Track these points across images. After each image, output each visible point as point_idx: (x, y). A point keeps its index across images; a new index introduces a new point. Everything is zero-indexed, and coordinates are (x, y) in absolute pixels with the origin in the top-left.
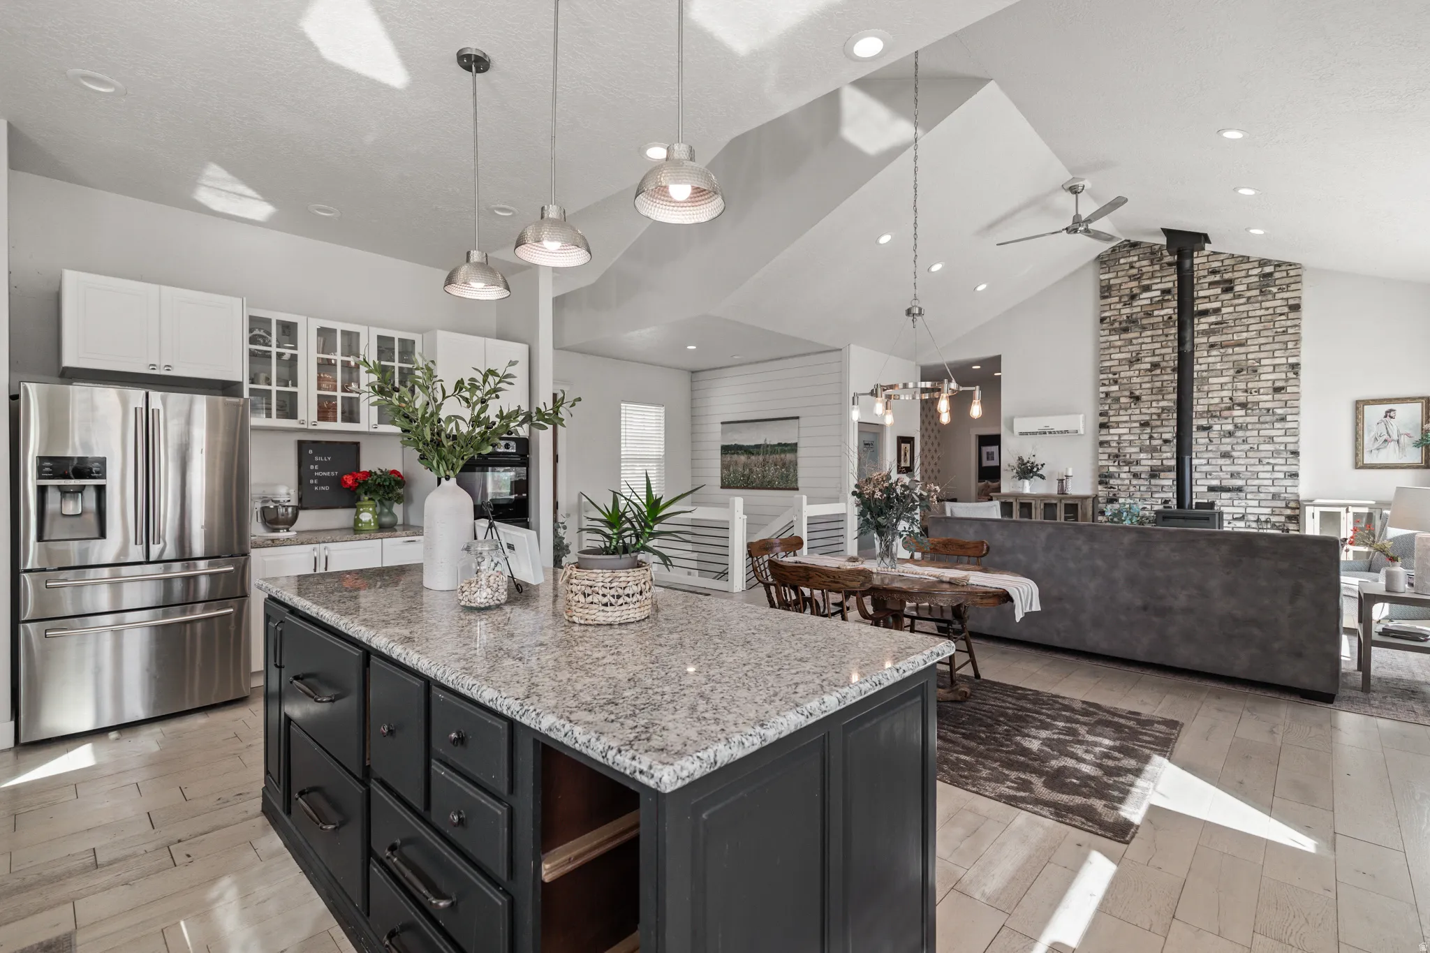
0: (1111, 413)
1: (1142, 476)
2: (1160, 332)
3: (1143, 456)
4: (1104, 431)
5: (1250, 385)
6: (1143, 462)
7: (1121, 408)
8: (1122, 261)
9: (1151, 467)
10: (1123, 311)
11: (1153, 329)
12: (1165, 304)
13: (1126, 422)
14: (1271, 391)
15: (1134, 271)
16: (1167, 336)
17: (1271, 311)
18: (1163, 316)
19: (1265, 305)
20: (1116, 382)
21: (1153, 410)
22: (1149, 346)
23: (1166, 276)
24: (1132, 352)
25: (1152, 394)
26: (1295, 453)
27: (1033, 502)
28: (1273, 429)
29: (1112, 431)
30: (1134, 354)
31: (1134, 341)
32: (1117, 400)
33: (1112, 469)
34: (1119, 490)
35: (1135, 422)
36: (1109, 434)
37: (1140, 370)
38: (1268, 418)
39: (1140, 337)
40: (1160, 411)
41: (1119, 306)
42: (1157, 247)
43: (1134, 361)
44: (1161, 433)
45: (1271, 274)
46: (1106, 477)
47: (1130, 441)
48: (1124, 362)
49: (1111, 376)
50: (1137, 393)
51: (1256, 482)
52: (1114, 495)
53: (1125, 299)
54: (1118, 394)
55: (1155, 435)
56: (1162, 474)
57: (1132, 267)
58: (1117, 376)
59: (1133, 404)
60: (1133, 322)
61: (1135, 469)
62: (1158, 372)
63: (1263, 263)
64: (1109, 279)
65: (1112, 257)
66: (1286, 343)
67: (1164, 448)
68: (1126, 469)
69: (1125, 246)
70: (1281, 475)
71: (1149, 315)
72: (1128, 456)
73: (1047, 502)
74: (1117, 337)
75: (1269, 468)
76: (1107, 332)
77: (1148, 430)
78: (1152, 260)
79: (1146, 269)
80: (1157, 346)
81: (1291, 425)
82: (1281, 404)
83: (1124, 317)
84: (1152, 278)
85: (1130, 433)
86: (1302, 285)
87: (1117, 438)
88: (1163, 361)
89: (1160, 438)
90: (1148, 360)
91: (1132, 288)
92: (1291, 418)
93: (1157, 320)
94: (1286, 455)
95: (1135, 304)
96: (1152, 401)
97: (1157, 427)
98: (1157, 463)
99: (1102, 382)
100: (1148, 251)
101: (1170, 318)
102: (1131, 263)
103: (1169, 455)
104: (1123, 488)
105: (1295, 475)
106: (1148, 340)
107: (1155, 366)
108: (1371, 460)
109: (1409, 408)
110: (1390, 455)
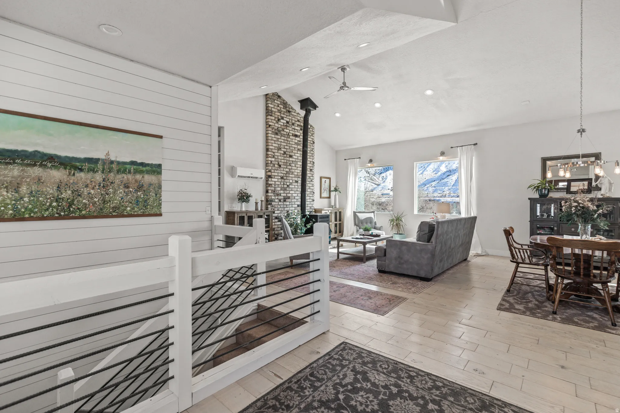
0: (272, 171)
1: (282, 201)
3: (282, 192)
4: (270, 179)
6: (282, 195)
7: (275, 169)
8: (276, 101)
9: (284, 196)
10: (276, 125)
11: (284, 137)
12: (287, 128)
13: (276, 176)
15: (279, 108)
17: (309, 142)
18: (287, 132)
19: (309, 139)
20: (274, 157)
21: (285, 172)
22: (283, 144)
23: (288, 116)
24: (278, 144)
25: (284, 165)
26: (314, 193)
27: (253, 215)
29: (273, 179)
30: (279, 146)
31: (279, 140)
32: (274, 165)
33: (273, 197)
35: (280, 176)
36: (272, 181)
37: (280, 153)
38: (309, 180)
39: (281, 139)
41: (275, 122)
42: (285, 102)
43: (279, 149)
44: (286, 182)
46: (271, 201)
47: (278, 184)
48: (276, 148)
49: (272, 153)
50: (280, 163)
52: (274, 209)
53: (276, 119)
54: (274, 162)
55: (285, 183)
56: (287, 200)
57: (278, 106)
58: (274, 154)
59: (279, 168)
60: (279, 131)
61: (280, 197)
62: (285, 156)
64: (272, 108)
65: (273, 97)
66: (312, 154)
67: (287, 189)
68: (277, 197)
69: (276, 95)
70: (311, 200)
71: (283, 131)
72: (277, 192)
73: (259, 214)
74: (273, 136)
76: (270, 132)
77: (283, 181)
78: (284, 106)
79: (282, 109)
80: (285, 144)
81: (313, 183)
82: (311, 175)
83: (276, 128)
84: (284, 114)
85: (278, 181)
86: (315, 135)
87: (274, 183)
88: (287, 151)
89: (286, 185)
90: (283, 149)
91: (278, 116)
92: (313, 180)
93: (285, 133)
94: (312, 193)
95: (279, 123)
96: (284, 168)
97: (285, 179)
98: (285, 195)
99: (269, 155)
100: (283, 102)
101: (289, 134)
102: (278, 104)
103: (288, 192)
104: (276, 206)
105: (314, 200)
106: (283, 141)
107: (285, 153)
108: (323, 196)
109: (328, 180)
110: (325, 194)
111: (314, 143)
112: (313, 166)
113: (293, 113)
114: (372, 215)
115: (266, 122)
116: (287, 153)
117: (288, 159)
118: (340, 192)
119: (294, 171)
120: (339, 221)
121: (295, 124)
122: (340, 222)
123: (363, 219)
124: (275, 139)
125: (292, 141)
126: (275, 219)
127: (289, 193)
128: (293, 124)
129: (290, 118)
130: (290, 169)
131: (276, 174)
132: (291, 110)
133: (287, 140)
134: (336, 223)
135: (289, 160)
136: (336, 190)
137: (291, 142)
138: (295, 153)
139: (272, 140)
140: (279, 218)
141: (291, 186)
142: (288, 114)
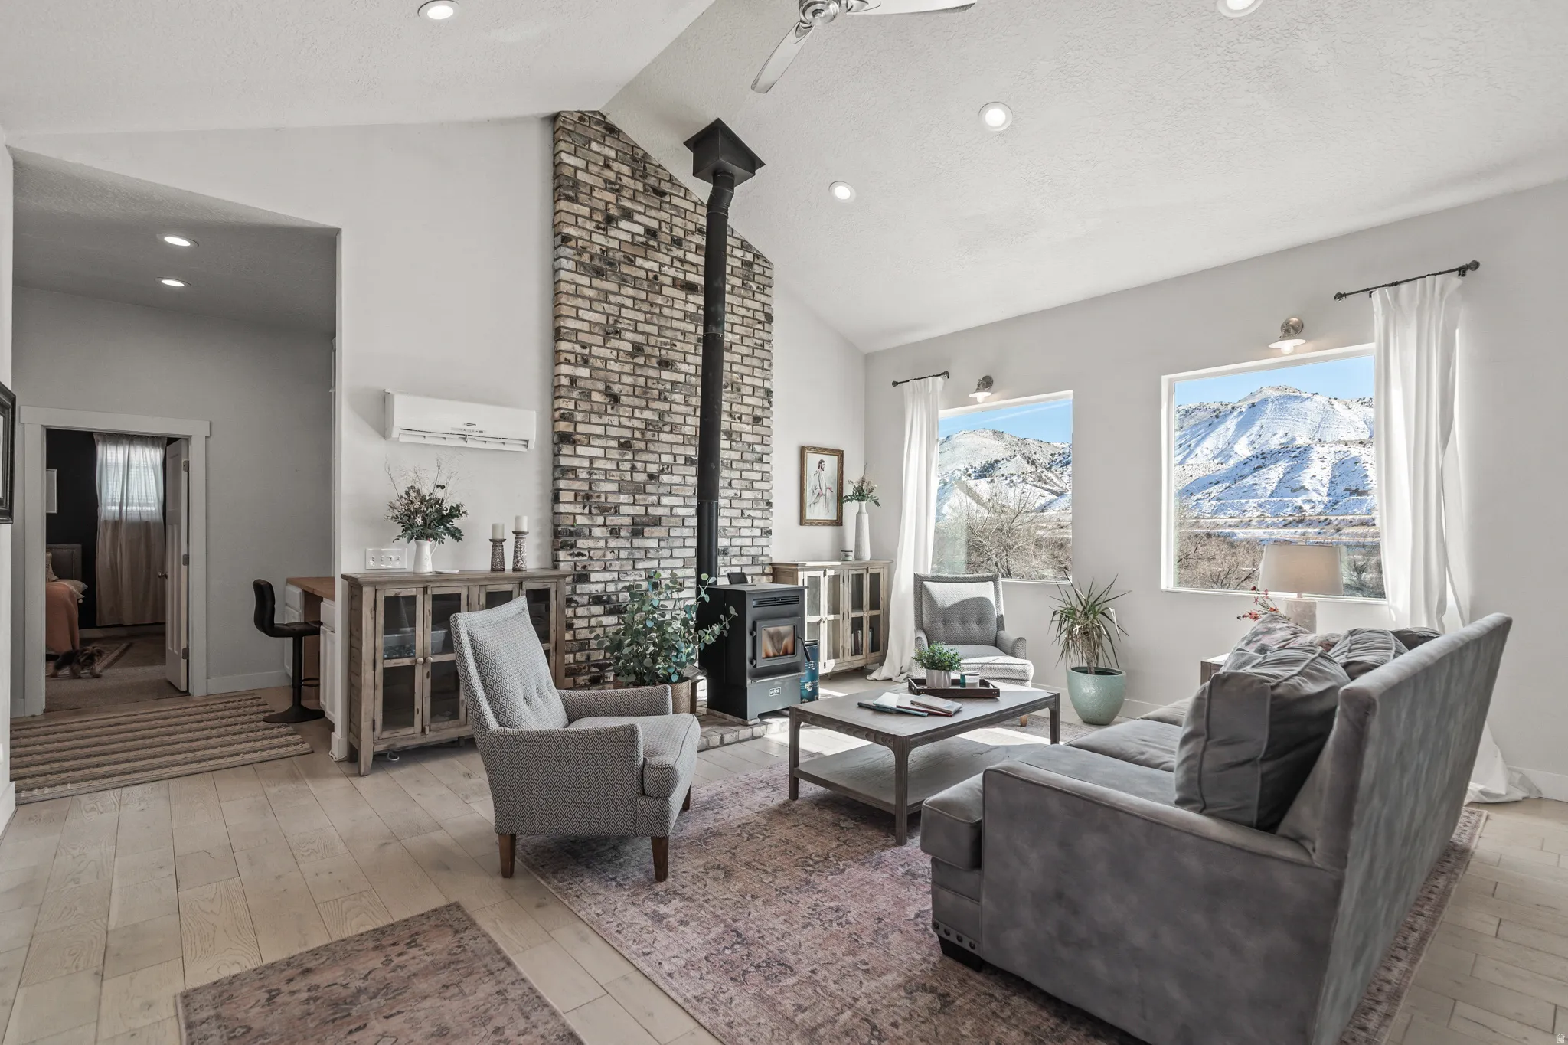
0: (579, 416)
1: (623, 534)
2: (643, 295)
3: (623, 498)
4: (567, 449)
5: (735, 408)
6: (624, 510)
7: (592, 412)
8: (594, 146)
9: (633, 517)
10: (596, 238)
11: (634, 287)
12: (650, 253)
13: (598, 436)
14: (750, 419)
15: (610, 175)
16: (652, 305)
17: (750, 314)
18: (647, 271)
19: (748, 303)
20: (586, 363)
21: (637, 424)
22: (631, 314)
23: (652, 208)
24: (608, 315)
25: (634, 395)
26: (769, 504)
27: (464, 592)
28: (753, 470)
29: (580, 450)
30: (611, 322)
31: (612, 298)
32: (587, 394)
33: (580, 520)
34: (591, 558)
35: (613, 438)
36: (576, 456)
37: (618, 350)
38: (748, 456)
39: (619, 294)
40: (643, 426)
41: (590, 225)
42: (641, 153)
43: (611, 332)
44: (646, 462)
45: (748, 264)
46: (571, 534)
47: (606, 470)
48: (597, 330)
49: (578, 348)
50: (616, 388)
51: (737, 542)
52: (584, 567)
53: (599, 217)
54: (589, 385)
55: (639, 465)
56: (647, 530)
57: (608, 166)
58: (586, 352)
59: (609, 407)
60: (611, 264)
61: (613, 520)
62: (641, 360)
63: (745, 246)
64: (576, 169)
65: (580, 130)
66: (763, 360)
67: (650, 488)
68: (600, 520)
69: (598, 123)
70: (757, 532)
71: (631, 262)
72: (603, 499)
74: (585, 281)
75: (748, 523)
76: (571, 265)
77: (629, 456)
78: (634, 171)
79: (626, 181)
80: (641, 317)
81: (766, 468)
82: (758, 439)
83: (597, 249)
84: (633, 199)
85: (605, 458)
86: (775, 291)
87: (586, 464)
88: (648, 344)
89: (645, 471)
90: (629, 336)
91: (607, 203)
92: (765, 458)
93: (642, 274)
94: (762, 505)
95: (612, 233)
96: (634, 408)
97: (640, 451)
98: (641, 511)
99: (564, 356)
100: (628, 151)
101: (656, 278)
102: (606, 158)
103: (655, 498)
104: (597, 554)
105: (769, 532)
106: (629, 303)
107: (638, 349)
108: (810, 515)
109: (831, 462)
110: (820, 511)
111: (769, 318)
112: (766, 404)
113: (676, 201)
114: (986, 590)
115: (554, 226)
116: (648, 350)
117: (651, 373)
118: (878, 504)
119: (679, 419)
120: (872, 608)
121: (685, 244)
122: (875, 613)
123: (948, 604)
124: (590, 293)
125: (672, 308)
126: (589, 604)
127: (659, 504)
128: (677, 242)
129: (665, 216)
130: (661, 414)
131: (599, 430)
132: (665, 186)
133: (646, 301)
134: (859, 614)
135: (659, 380)
136: (861, 494)
137: (666, 311)
138: (685, 353)
139: (576, 295)
140: (609, 601)
141: (665, 478)
142: (655, 202)
